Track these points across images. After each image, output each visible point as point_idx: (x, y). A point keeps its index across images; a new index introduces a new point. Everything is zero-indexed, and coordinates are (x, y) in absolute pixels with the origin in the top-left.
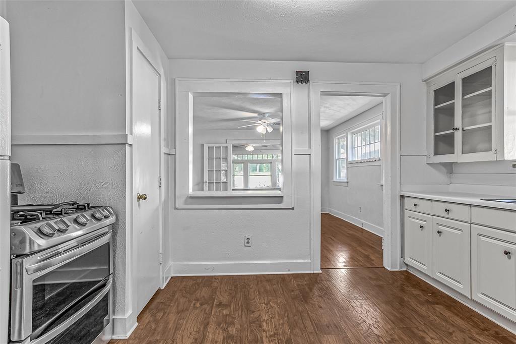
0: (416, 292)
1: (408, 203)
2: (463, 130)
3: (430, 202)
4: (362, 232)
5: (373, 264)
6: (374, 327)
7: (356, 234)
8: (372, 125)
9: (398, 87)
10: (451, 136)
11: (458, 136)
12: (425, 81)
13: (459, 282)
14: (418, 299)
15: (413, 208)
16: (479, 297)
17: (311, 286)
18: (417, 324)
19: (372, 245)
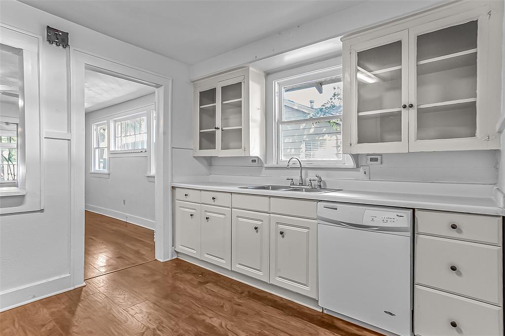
0: (188, 277)
1: (179, 194)
2: (222, 130)
3: (199, 192)
4: (126, 226)
5: (144, 259)
6: (159, 330)
7: (120, 229)
8: (139, 115)
9: (170, 81)
10: (213, 135)
11: (219, 134)
12: (193, 82)
13: (222, 259)
14: (192, 283)
15: (184, 198)
16: (237, 268)
17: (73, 309)
18: (197, 309)
19: (140, 239)
